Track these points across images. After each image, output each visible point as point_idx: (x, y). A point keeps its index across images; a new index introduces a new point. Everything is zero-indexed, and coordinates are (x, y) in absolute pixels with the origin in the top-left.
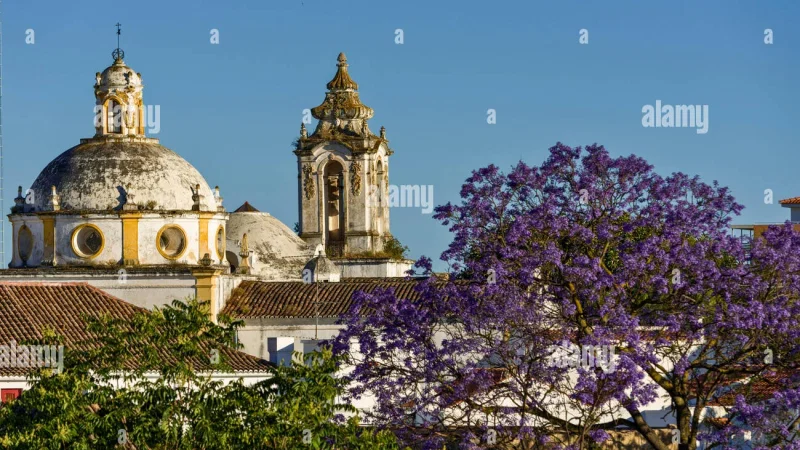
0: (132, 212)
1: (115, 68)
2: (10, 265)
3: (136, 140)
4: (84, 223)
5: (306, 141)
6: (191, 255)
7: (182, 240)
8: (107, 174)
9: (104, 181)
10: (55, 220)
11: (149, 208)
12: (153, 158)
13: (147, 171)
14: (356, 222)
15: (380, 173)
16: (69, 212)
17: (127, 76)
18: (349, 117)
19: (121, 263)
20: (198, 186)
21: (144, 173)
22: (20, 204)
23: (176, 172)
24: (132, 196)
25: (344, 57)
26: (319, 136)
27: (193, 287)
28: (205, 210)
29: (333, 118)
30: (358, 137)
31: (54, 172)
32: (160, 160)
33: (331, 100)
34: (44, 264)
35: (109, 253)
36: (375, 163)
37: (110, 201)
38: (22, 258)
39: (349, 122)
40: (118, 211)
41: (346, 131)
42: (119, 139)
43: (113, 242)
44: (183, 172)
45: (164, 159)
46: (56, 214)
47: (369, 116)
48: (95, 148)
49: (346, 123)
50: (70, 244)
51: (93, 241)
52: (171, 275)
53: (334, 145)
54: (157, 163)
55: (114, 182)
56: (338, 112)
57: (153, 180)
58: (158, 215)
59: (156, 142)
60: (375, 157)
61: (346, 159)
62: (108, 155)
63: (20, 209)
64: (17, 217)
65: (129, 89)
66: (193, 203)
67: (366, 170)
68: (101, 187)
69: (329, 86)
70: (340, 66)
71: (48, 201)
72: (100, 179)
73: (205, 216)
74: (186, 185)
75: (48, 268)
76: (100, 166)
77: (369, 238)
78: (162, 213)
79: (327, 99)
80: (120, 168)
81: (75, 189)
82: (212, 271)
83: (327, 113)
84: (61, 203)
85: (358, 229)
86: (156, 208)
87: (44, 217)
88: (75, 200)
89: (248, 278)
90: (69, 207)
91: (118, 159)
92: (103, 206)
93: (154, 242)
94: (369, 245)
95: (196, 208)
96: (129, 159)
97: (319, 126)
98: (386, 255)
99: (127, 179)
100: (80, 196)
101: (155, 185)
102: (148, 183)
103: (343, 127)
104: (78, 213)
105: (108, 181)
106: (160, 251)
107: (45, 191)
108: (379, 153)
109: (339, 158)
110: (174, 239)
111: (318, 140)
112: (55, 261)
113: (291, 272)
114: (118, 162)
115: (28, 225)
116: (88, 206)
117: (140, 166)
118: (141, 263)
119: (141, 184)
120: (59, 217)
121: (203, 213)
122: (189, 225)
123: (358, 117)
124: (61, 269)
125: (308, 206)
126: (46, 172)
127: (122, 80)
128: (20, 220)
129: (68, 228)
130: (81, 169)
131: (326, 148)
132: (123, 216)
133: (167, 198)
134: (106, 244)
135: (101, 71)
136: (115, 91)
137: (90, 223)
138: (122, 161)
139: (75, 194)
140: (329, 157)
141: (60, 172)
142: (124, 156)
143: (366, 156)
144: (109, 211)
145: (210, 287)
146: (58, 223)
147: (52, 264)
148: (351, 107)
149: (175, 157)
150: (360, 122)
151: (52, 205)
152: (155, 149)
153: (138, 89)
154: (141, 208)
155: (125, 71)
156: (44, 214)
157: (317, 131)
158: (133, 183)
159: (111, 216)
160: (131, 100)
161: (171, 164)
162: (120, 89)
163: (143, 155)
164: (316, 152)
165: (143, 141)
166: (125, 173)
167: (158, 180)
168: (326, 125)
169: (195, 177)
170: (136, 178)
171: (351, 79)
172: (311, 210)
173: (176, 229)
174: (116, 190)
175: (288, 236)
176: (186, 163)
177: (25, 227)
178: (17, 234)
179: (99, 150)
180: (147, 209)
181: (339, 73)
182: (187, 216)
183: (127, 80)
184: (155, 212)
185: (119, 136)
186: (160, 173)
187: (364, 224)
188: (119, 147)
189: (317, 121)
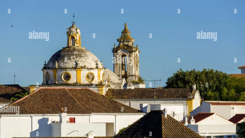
0: (79, 69)
1: (73, 27)
2: (42, 84)
3: (79, 48)
4: (65, 71)
5: (116, 49)
6: (96, 81)
7: (93, 77)
8: (72, 58)
9: (71, 59)
10: (57, 71)
11: (84, 67)
12: (84, 53)
13: (83, 57)
14: (130, 72)
15: (137, 58)
16: (61, 68)
17: (76, 29)
18: (128, 42)
19: (76, 83)
20: (97, 61)
21: (82, 57)
22: (45, 66)
23: (91, 57)
24: (79, 64)
25: (126, 24)
26: (120, 47)
27: (97, 90)
28: (99, 68)
29: (124, 42)
30: (131, 48)
31: (56, 56)
32: (87, 53)
33: (123, 37)
34: (53, 83)
35: (73, 80)
36: (136, 55)
37: (72, 65)
38: (46, 81)
39: (128, 43)
40: (75, 68)
41: (127, 46)
42: (74, 47)
43: (74, 77)
44: (93, 57)
45: (88, 53)
46: (57, 69)
47: (134, 42)
48: (67, 50)
49: (127, 43)
50: (61, 78)
51: (68, 77)
52: (91, 87)
53: (124, 49)
54: (86, 54)
55: (74, 60)
56: (125, 40)
57: (85, 59)
58: (87, 69)
59: (84, 48)
60: (136, 53)
61: (128, 54)
62: (72, 52)
63: (46, 67)
64: (45, 70)
65: (77, 33)
66: (96, 66)
67: (133, 57)
68: (70, 61)
69: (122, 33)
70: (125, 27)
71: (55, 65)
72: (70, 59)
73: (100, 70)
74: (94, 61)
75: (55, 84)
76: (69, 55)
77: (134, 77)
78: (88, 69)
79: (122, 36)
80: (75, 56)
81: (62, 62)
82: (103, 85)
83: (122, 40)
84: (58, 66)
85: (131, 74)
86: (86, 67)
87: (53, 70)
88: (62, 65)
89: (110, 88)
90: (61, 67)
91: (74, 53)
92: (71, 67)
93: (85, 77)
94: (134, 79)
95: (97, 67)
96: (78, 53)
97: (119, 44)
98: (139, 82)
99: (77, 59)
100: (64, 64)
101: (85, 61)
102: (84, 60)
103: (126, 44)
104: (64, 69)
105: (72, 59)
106: (87, 80)
107: (53, 62)
108: (137, 52)
109: (125, 54)
110: (91, 77)
111: (119, 48)
112: (57, 83)
113: (117, 86)
114: (75, 54)
115: (48, 72)
116: (66, 67)
117: (81, 55)
118: (82, 83)
119: (81, 60)
120: (58, 70)
121: (99, 69)
122: (95, 72)
123: (131, 42)
124: (58, 85)
125: (116, 67)
126: (53, 57)
127: (75, 30)
128: (46, 71)
129: (61, 73)
130: (64, 56)
131: (122, 50)
132: (76, 70)
133: (89, 64)
134: (72, 77)
135: (69, 28)
136: (73, 34)
137: (67, 72)
138: (76, 54)
139: (62, 63)
140: (123, 53)
141: (58, 56)
142: (76, 52)
143: (133, 53)
144: (72, 68)
145: (102, 90)
146: (58, 72)
147: (56, 83)
148: (129, 39)
149: (90, 53)
150: (131, 43)
151: (56, 66)
152: (85, 50)
153: (79, 33)
154: (82, 68)
155: (76, 28)
156: (53, 69)
157: (119, 46)
158: (79, 60)
159: (73, 70)
160: (78, 36)
161: (89, 55)
162: (74, 33)
163: (81, 52)
164: (119, 52)
165: (81, 48)
166: (77, 57)
167: (86, 59)
168: (121, 44)
169: (96, 59)
170: (80, 59)
171: (129, 31)
172: (117, 68)
173: (92, 74)
174: (74, 62)
175: (115, 76)
176: (93, 55)
177: (47, 73)
178: (45, 75)
179: (69, 50)
180: (83, 68)
181: (125, 29)
182: (95, 70)
183: (76, 30)
184: (86, 68)
185: (74, 46)
186: (87, 57)
187: (133, 73)
188: (74, 50)
189: (119, 43)
